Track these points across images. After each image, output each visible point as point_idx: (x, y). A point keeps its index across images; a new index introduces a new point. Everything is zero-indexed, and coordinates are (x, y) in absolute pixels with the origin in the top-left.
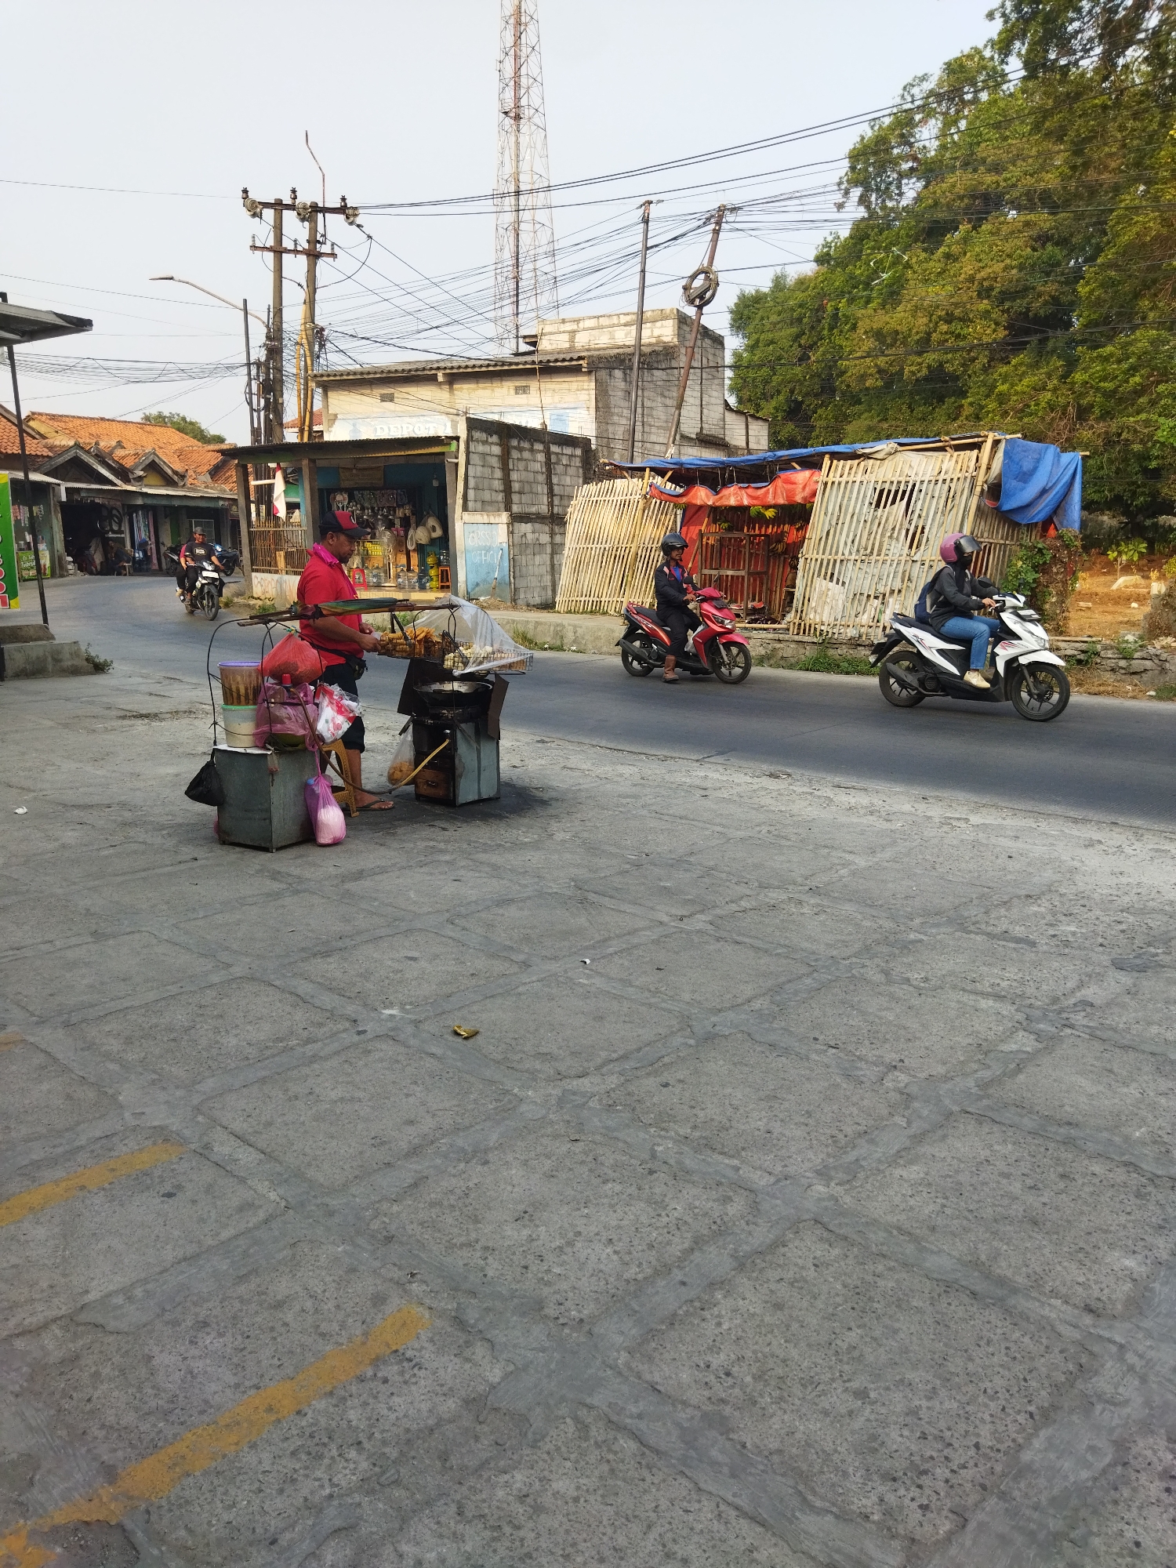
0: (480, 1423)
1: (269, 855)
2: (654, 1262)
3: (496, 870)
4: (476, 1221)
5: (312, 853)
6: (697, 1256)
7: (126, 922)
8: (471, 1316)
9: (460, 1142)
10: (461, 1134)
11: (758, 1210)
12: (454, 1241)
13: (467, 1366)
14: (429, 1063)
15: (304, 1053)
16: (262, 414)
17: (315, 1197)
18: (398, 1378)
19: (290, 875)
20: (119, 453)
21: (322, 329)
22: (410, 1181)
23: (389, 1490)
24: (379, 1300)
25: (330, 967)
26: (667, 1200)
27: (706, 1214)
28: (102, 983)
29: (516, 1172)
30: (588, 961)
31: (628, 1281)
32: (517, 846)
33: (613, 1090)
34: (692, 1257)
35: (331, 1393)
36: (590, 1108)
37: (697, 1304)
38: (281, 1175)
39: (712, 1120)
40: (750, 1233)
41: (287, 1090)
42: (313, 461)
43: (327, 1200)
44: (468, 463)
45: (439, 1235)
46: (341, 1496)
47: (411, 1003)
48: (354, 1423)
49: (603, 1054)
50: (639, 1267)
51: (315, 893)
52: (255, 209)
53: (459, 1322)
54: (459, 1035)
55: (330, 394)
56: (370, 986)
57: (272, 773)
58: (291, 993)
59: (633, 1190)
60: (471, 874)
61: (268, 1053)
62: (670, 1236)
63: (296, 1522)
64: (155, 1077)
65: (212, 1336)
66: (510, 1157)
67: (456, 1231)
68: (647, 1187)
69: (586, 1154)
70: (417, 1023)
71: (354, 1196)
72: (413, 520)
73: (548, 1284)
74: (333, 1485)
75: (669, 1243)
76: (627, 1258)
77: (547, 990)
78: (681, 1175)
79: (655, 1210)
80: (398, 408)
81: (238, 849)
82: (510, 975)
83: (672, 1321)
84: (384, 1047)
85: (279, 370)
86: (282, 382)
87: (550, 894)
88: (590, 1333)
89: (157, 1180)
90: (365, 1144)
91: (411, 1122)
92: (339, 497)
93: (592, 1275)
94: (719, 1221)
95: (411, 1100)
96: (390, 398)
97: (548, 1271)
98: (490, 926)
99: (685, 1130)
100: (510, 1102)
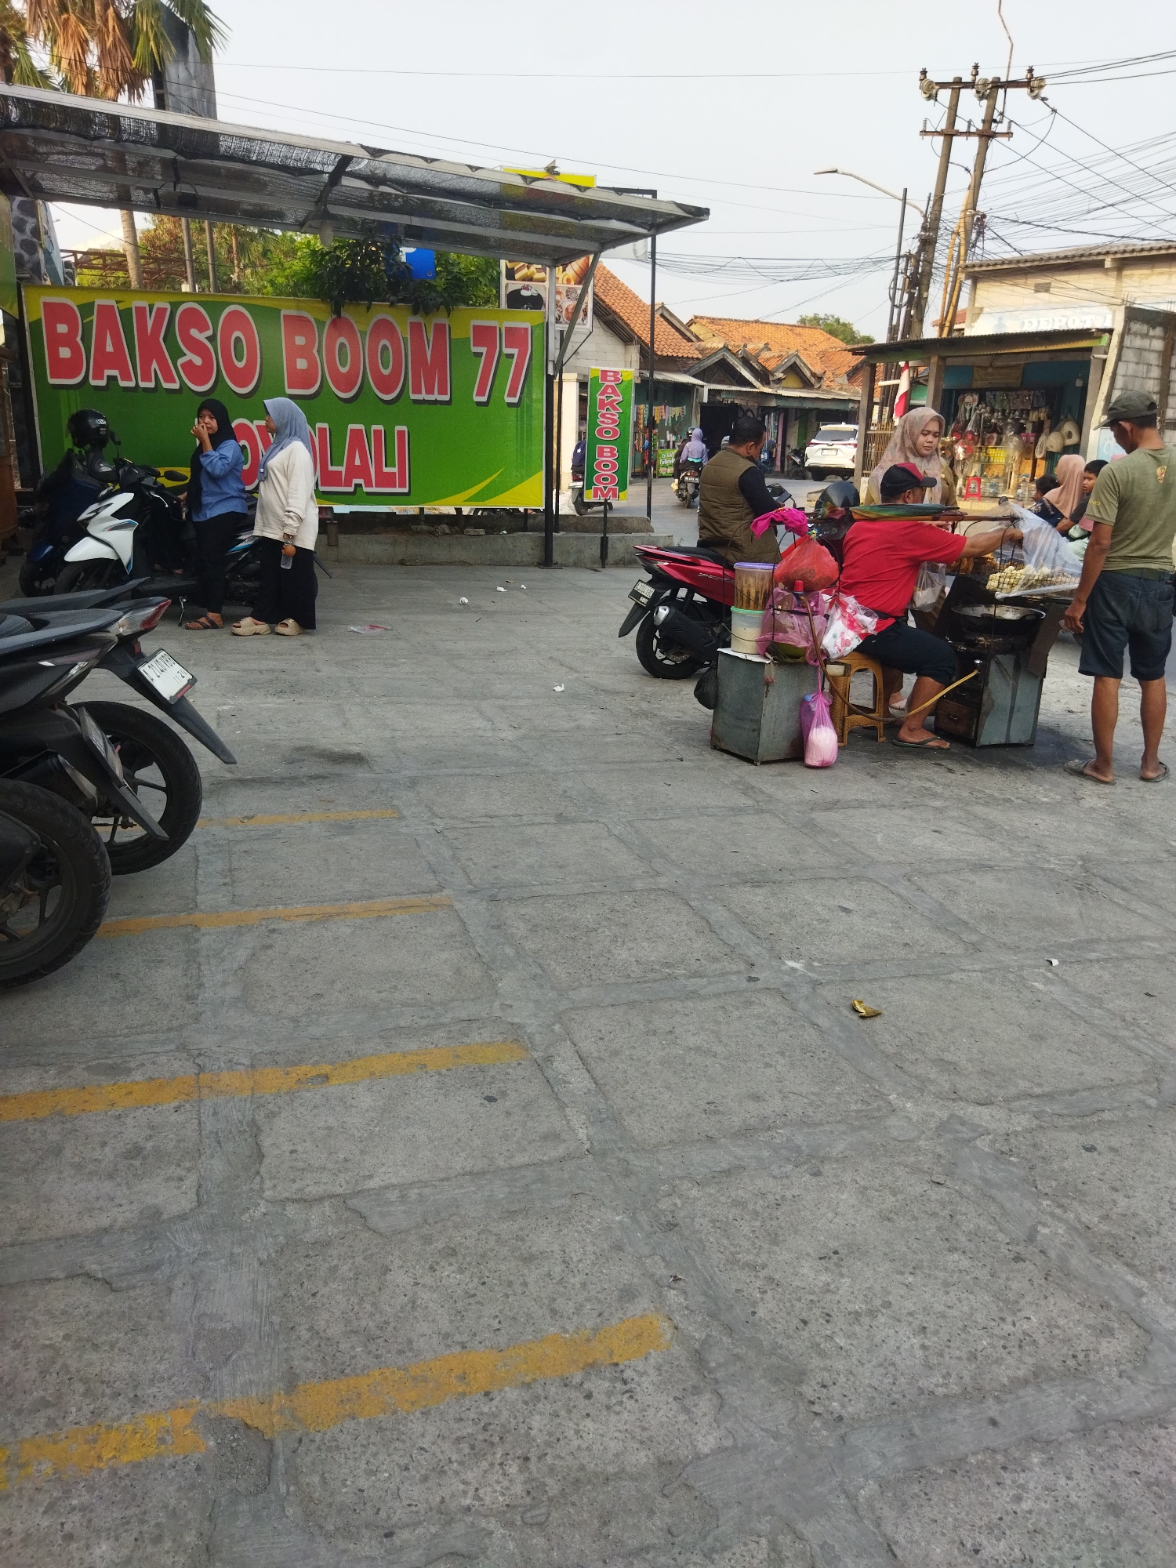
0: (664, 1496)
1: (752, 767)
2: (967, 1379)
3: (990, 829)
4: (775, 1240)
5: (794, 772)
6: (1029, 1394)
7: (591, 810)
8: (715, 1358)
9: (799, 1139)
10: (806, 1130)
11: (1145, 1361)
12: (739, 1256)
13: (682, 1417)
14: (810, 1035)
15: (685, 986)
16: (904, 310)
17: (621, 1149)
18: (603, 1398)
19: (762, 792)
20: (766, 355)
21: (984, 216)
22: (724, 1166)
23: (529, 1531)
24: (628, 1294)
25: (756, 899)
26: (1022, 1302)
27: (1067, 1341)
28: (541, 866)
29: (847, 1198)
30: (1055, 962)
31: (921, 1391)
32: (1031, 804)
33: (1016, 1133)
34: (1021, 1393)
35: (528, 1386)
36: (975, 1148)
37: (1000, 1458)
38: (601, 1113)
39: (1135, 1215)
40: (1118, 1390)
41: (649, 1022)
42: (943, 359)
43: (631, 1157)
44: (1119, 358)
45: (726, 1242)
46: (478, 1513)
47: (820, 961)
48: (533, 1432)
49: (1023, 1084)
50: (944, 1377)
51: (778, 817)
52: (931, 91)
53: (699, 1359)
54: (857, 1011)
55: (979, 285)
56: (786, 929)
57: (768, 684)
58: (704, 918)
59: (983, 1274)
60: (958, 827)
61: (651, 976)
62: (1004, 1353)
63: (420, 1523)
64: (540, 972)
65: (452, 1268)
66: (847, 1177)
67: (746, 1244)
68: (1004, 1276)
69: (943, 1205)
70: (816, 984)
71: (659, 1163)
72: (1047, 425)
73: (822, 1354)
74: (477, 1498)
75: (998, 1361)
76: (934, 1360)
77: (986, 985)
78: (1058, 1275)
79: (1001, 1310)
80: (1053, 298)
81: (726, 756)
82: (951, 956)
83: (957, 1467)
84: (768, 1001)
85: (929, 262)
86: (930, 274)
87: (1043, 870)
88: (843, 1438)
89: (489, 1079)
90: (697, 1107)
91: (756, 1098)
92: (968, 399)
93: (881, 1365)
94: (1081, 1357)
95: (769, 1072)
96: (1046, 288)
97: (830, 1338)
98: (952, 892)
99: (1091, 1217)
100: (879, 1109)
